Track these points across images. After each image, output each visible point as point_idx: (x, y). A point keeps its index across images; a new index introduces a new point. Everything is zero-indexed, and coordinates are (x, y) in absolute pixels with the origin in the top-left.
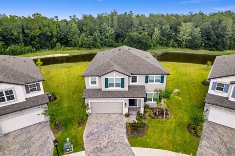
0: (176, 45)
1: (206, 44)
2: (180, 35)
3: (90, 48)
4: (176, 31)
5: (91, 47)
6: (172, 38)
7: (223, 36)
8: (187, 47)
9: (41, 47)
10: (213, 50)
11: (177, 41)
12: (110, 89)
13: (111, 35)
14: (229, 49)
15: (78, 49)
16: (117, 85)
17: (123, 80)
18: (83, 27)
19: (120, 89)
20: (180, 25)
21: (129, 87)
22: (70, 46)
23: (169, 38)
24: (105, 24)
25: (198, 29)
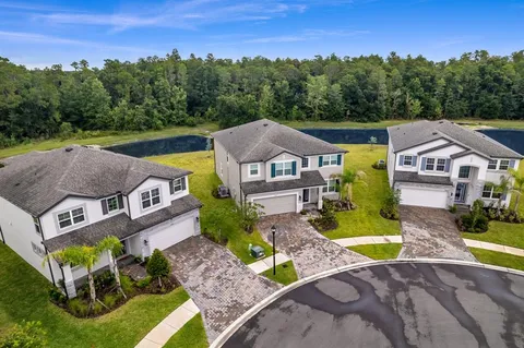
0: (304, 115)
1: (351, 112)
2: (309, 98)
3: (140, 130)
4: (300, 89)
5: (143, 127)
6: (294, 103)
7: (375, 98)
8: (322, 118)
9: (25, 135)
10: (364, 122)
11: (303, 108)
12: (278, 178)
13: (179, 102)
14: (387, 118)
15: (114, 134)
16: (287, 172)
17: (294, 164)
18: (117, 87)
19: (290, 177)
20: (305, 80)
21: (302, 173)
22: (93, 127)
23: (289, 103)
24: (163, 80)
25: (336, 87)
